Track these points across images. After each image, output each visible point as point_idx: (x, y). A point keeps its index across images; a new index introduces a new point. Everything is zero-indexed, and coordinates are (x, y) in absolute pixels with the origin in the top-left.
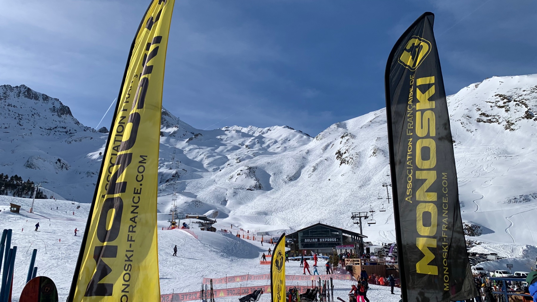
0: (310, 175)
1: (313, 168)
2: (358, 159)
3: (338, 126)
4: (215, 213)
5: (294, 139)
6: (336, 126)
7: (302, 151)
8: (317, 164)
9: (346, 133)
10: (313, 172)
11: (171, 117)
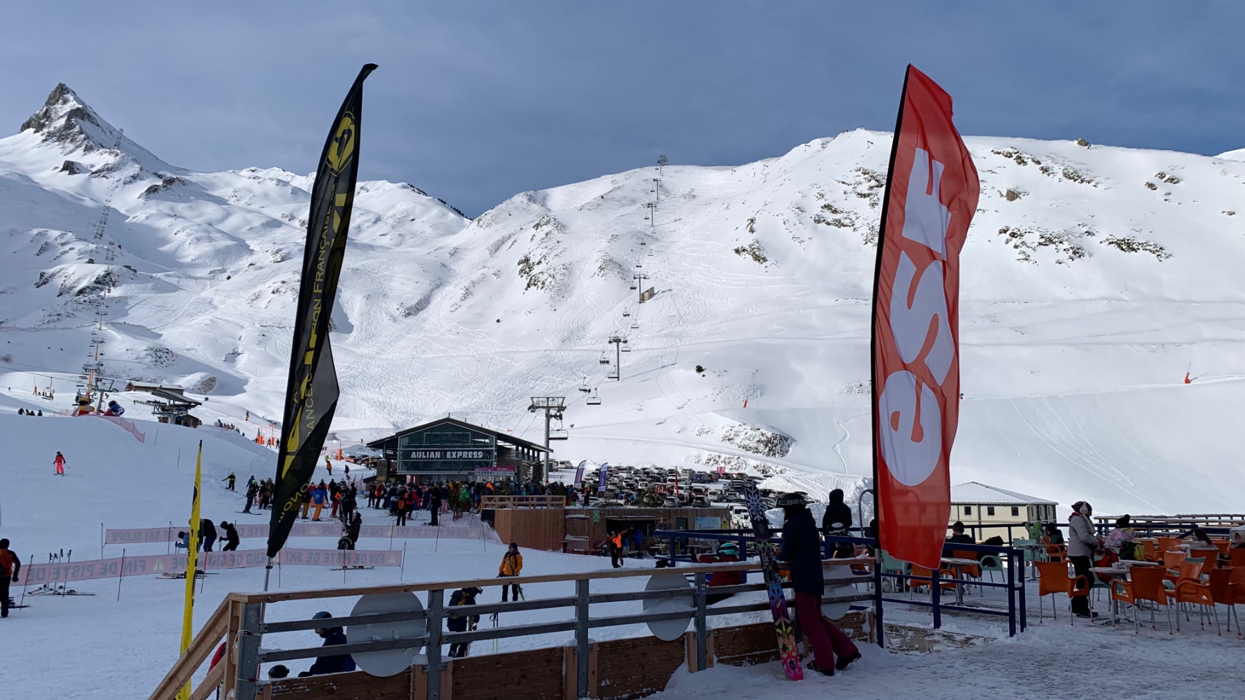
0: (455, 307)
1: (463, 292)
2: (566, 279)
3: (531, 199)
4: (207, 381)
5: (425, 219)
6: (525, 200)
7: (440, 248)
8: (473, 282)
9: (546, 218)
10: (462, 300)
11: (98, 125)
